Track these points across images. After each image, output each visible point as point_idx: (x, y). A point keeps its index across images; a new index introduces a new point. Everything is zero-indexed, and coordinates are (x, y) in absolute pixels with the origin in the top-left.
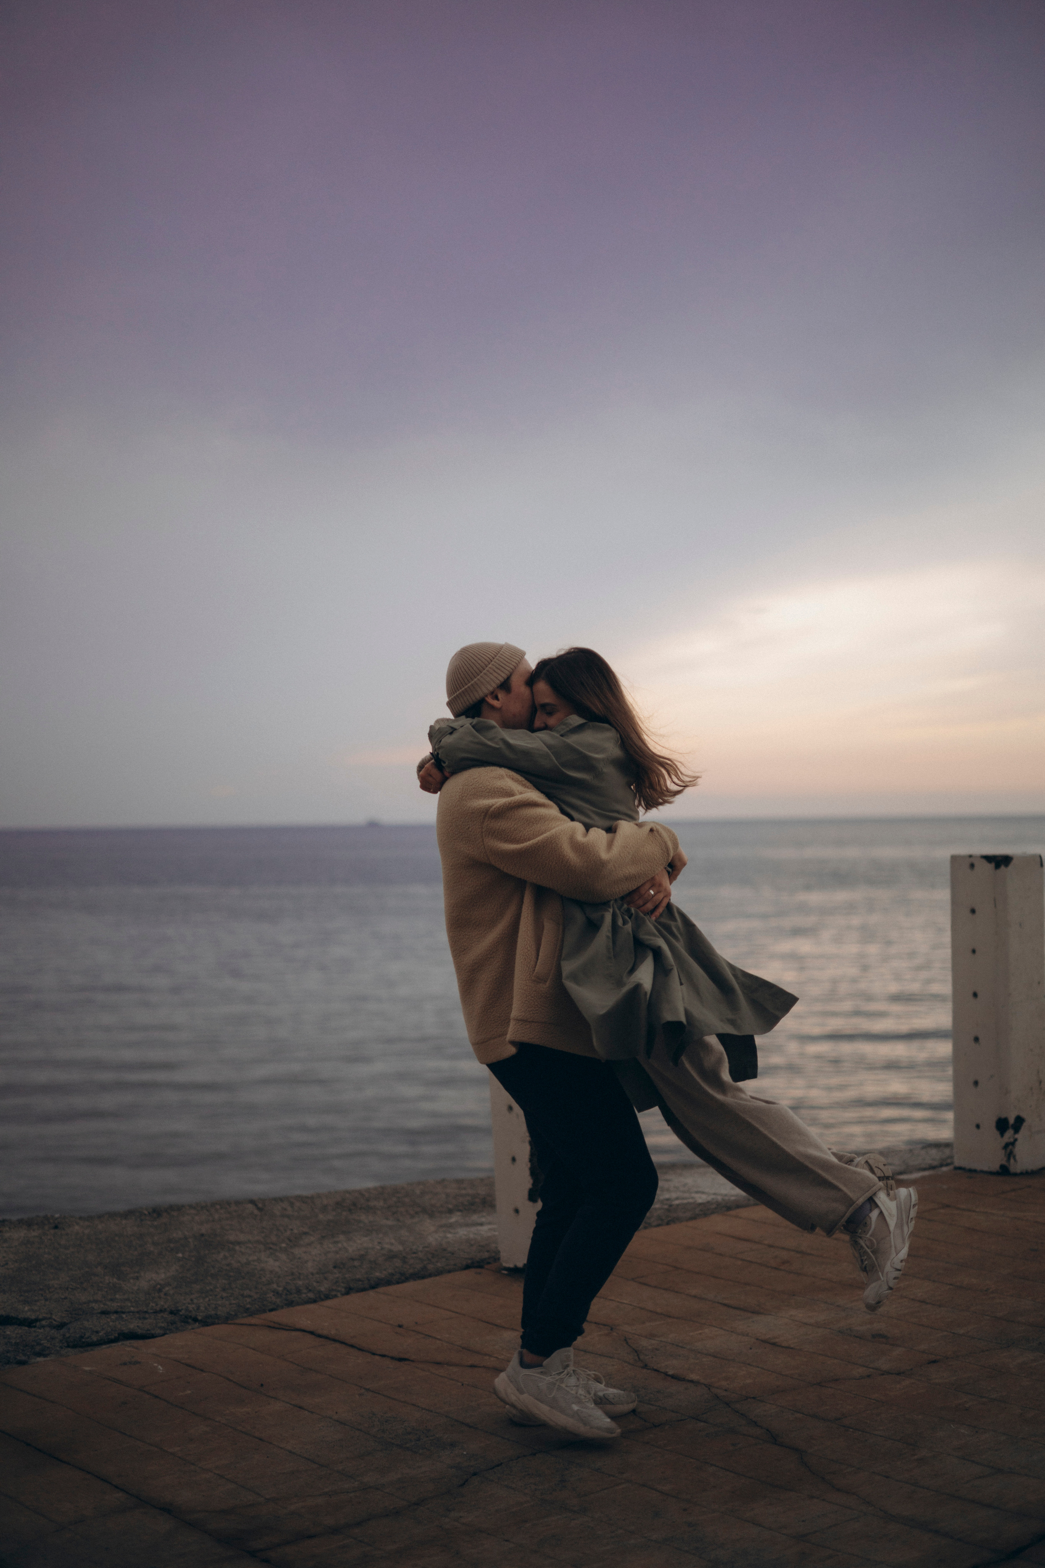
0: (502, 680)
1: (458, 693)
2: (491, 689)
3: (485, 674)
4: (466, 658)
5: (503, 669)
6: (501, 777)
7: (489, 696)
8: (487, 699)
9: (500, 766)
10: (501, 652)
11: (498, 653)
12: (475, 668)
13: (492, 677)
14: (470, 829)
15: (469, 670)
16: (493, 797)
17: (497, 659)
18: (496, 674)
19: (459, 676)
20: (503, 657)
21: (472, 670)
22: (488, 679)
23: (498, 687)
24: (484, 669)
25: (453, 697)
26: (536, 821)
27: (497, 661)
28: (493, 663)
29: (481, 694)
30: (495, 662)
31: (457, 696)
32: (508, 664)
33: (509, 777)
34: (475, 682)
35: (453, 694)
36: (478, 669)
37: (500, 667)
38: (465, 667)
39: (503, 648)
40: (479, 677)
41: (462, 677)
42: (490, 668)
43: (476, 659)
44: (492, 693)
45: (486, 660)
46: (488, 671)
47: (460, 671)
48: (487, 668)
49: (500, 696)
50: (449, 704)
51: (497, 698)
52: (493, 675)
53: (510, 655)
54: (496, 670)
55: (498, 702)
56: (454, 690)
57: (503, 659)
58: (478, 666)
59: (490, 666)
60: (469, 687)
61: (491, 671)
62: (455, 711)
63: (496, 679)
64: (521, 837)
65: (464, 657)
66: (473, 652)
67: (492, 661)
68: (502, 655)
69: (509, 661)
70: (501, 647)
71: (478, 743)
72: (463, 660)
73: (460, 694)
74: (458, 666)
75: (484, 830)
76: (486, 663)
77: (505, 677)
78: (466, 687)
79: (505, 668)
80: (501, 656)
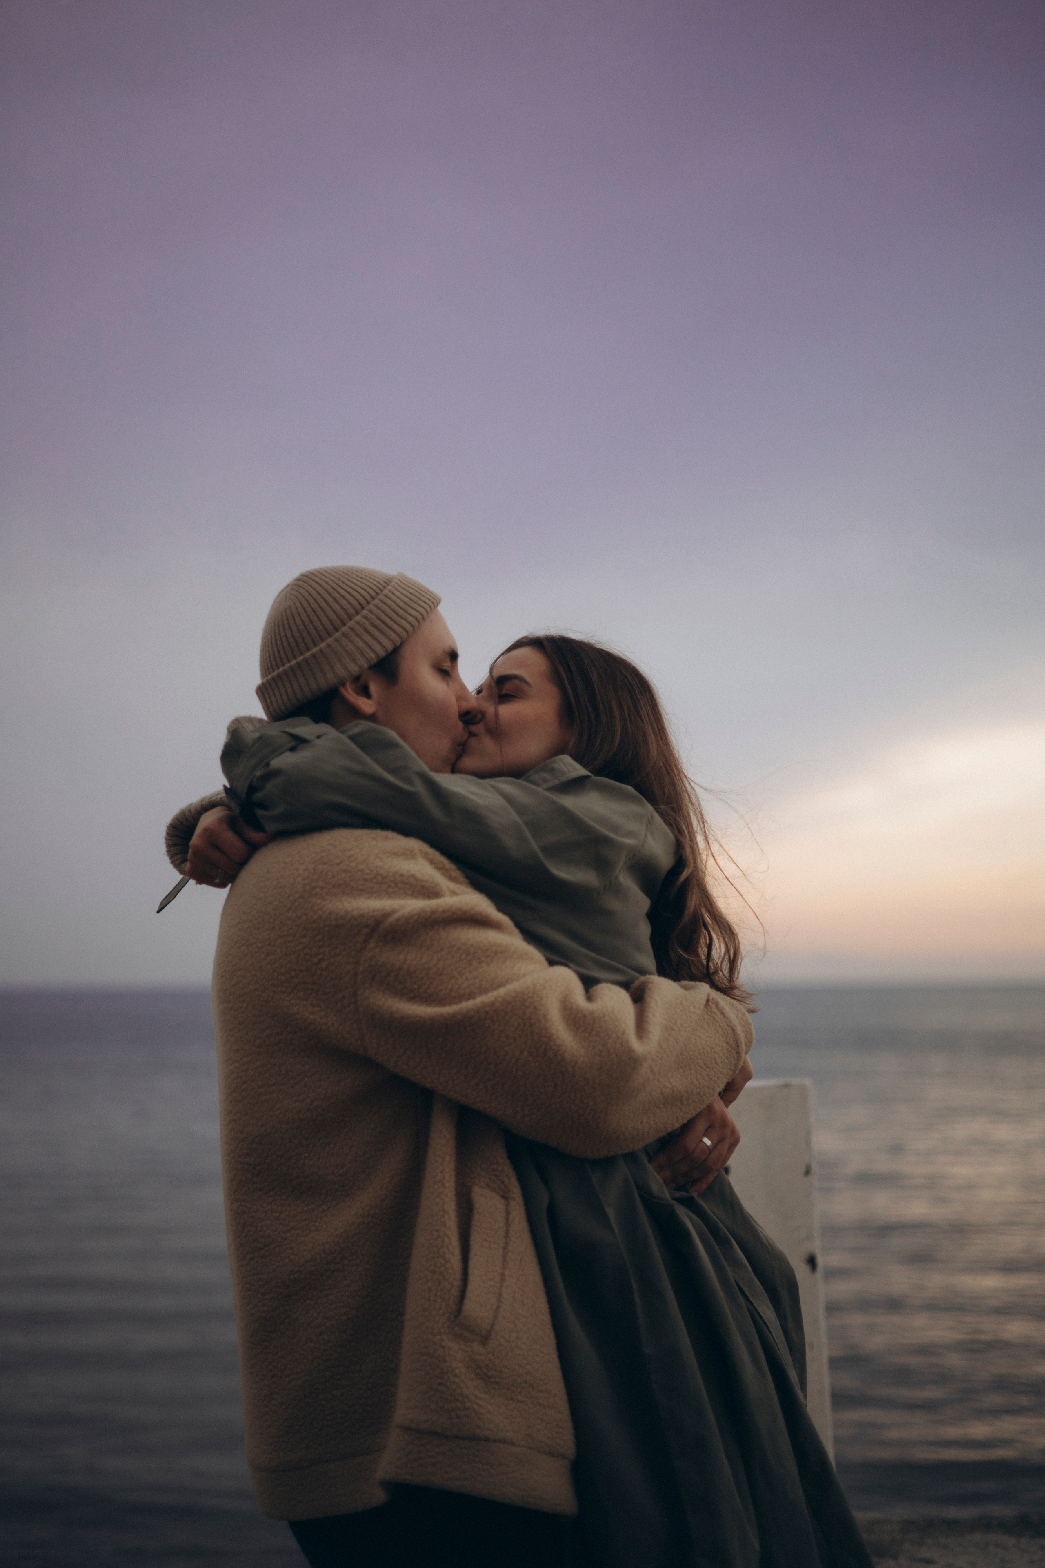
0: (382, 653)
1: (281, 669)
2: (355, 669)
3: (345, 635)
4: (306, 595)
5: (386, 629)
6: (409, 855)
7: (348, 685)
8: (343, 690)
9: (406, 831)
10: (385, 592)
11: (378, 591)
12: (324, 619)
13: (361, 644)
14: (324, 964)
15: (312, 622)
16: (390, 895)
17: (376, 606)
18: (368, 638)
19: (289, 634)
20: (389, 602)
21: (318, 623)
22: (351, 647)
23: (371, 668)
24: (344, 624)
25: (270, 677)
26: (487, 957)
27: (375, 609)
28: (365, 612)
29: (331, 679)
30: (370, 611)
31: (279, 675)
32: (398, 619)
33: (426, 856)
34: (321, 651)
35: (271, 670)
36: (330, 621)
37: (380, 623)
38: (304, 615)
39: (393, 583)
40: (330, 640)
41: (293, 635)
42: (358, 623)
43: (330, 600)
44: (356, 679)
45: (351, 604)
46: (352, 629)
47: (292, 622)
48: (351, 624)
49: (373, 688)
50: (263, 692)
51: (365, 692)
52: (362, 640)
53: (406, 600)
54: (371, 628)
55: (370, 702)
56: (273, 663)
57: (389, 606)
58: (333, 617)
59: (358, 618)
60: (306, 660)
61: (360, 630)
62: (271, 709)
63: (367, 650)
64: (451, 990)
65: (303, 592)
66: (324, 584)
67: (363, 608)
68: (389, 598)
69: (401, 612)
70: (388, 581)
71: (362, 774)
72: (302, 599)
73: (285, 672)
74: (288, 611)
75: (361, 968)
76: (351, 611)
77: (390, 647)
78: (301, 658)
79: (390, 628)
80: (385, 600)
